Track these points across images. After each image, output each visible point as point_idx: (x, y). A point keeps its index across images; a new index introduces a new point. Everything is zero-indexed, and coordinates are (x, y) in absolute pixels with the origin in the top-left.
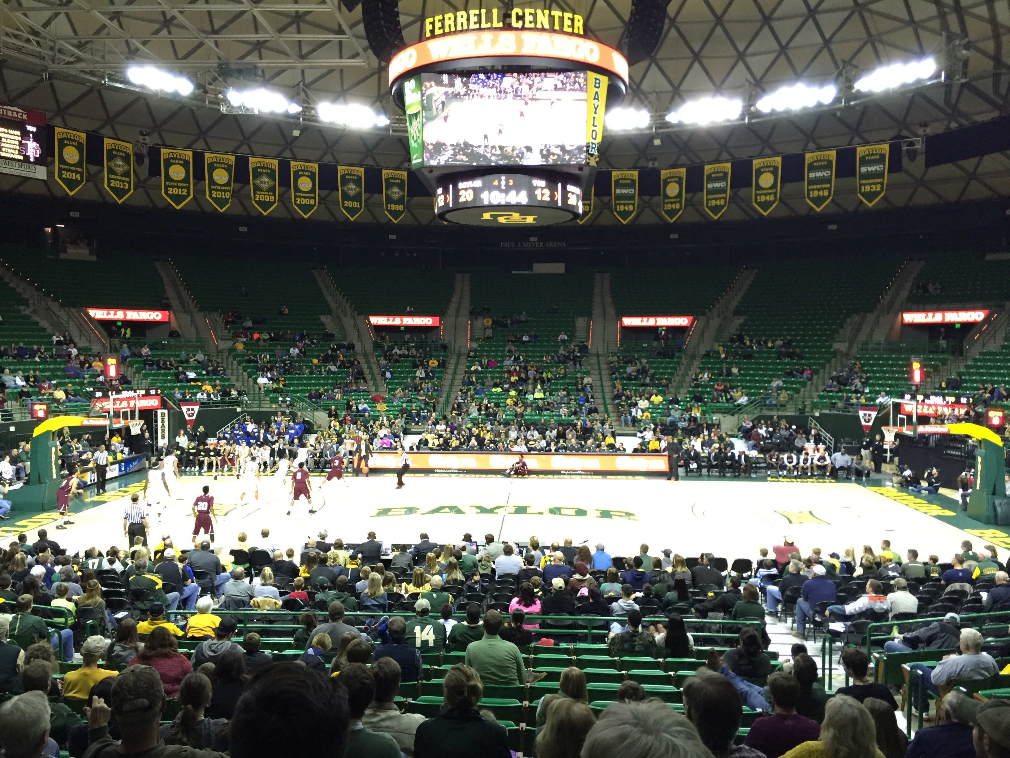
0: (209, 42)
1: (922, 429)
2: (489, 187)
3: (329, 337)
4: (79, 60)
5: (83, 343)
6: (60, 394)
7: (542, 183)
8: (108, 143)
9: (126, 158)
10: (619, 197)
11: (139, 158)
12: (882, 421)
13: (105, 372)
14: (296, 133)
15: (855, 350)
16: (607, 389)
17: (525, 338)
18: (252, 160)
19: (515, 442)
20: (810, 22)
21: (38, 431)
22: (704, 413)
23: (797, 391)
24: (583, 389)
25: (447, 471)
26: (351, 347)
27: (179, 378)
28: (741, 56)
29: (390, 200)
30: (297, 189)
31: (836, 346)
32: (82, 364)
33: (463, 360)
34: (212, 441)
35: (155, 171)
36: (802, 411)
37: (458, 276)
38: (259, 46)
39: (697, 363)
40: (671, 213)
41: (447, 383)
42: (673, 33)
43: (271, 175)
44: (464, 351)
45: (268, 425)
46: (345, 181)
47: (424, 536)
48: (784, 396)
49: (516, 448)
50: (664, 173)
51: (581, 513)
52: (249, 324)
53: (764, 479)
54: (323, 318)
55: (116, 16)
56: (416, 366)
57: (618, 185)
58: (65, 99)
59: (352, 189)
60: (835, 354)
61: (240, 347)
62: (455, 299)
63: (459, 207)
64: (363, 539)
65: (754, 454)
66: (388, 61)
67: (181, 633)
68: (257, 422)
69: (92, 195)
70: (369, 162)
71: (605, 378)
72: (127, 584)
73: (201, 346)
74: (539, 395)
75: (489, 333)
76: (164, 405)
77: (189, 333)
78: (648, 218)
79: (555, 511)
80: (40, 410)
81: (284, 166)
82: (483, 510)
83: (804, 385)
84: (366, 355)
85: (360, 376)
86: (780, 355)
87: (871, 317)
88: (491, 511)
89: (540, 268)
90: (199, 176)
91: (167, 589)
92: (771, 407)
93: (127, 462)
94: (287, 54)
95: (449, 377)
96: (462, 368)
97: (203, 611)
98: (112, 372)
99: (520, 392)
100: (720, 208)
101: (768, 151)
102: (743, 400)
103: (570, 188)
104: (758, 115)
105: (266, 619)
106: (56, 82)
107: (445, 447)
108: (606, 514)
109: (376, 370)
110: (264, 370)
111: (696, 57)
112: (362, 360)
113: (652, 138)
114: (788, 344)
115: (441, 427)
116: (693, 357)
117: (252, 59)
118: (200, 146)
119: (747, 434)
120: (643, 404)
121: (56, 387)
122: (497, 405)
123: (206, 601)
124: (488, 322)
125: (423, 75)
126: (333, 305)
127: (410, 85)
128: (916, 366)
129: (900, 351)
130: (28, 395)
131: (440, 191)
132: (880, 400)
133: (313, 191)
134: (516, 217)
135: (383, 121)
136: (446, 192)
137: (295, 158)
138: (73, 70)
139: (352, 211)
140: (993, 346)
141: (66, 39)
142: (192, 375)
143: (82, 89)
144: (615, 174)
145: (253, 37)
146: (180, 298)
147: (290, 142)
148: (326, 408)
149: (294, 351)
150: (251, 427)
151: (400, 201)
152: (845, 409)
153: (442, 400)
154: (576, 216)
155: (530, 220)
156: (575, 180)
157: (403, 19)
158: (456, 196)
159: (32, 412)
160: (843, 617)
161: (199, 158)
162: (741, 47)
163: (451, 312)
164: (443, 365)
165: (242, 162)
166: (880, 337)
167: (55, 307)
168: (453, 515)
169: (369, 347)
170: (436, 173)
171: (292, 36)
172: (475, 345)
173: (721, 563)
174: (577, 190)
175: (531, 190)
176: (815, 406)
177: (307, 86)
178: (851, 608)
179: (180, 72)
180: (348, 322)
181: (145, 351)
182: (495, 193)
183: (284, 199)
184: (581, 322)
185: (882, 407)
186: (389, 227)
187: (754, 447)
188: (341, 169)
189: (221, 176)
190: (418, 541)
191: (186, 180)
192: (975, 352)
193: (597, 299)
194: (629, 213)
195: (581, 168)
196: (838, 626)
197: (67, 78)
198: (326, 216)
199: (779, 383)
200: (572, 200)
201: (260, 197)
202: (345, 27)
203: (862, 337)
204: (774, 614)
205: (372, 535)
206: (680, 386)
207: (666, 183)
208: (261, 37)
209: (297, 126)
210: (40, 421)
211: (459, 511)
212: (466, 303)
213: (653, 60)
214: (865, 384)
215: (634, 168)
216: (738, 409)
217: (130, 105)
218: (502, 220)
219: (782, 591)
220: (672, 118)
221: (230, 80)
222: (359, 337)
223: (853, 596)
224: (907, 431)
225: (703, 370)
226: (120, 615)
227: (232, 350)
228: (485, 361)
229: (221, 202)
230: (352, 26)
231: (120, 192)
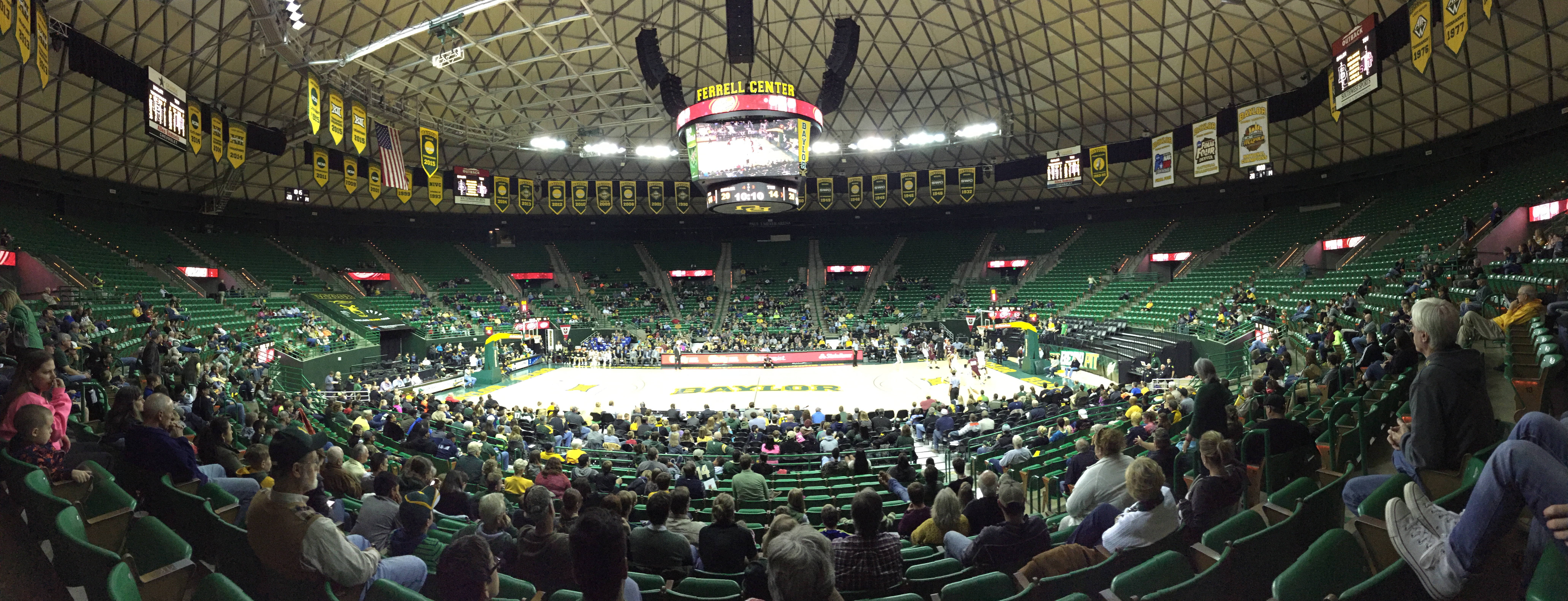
0: (573, 117)
1: (998, 326)
2: (741, 191)
3: (644, 285)
4: (506, 137)
5: (509, 293)
6: (498, 321)
7: (773, 187)
8: (521, 181)
9: (530, 189)
10: (822, 194)
11: (537, 187)
12: (978, 323)
13: (520, 308)
14: (623, 164)
15: (963, 283)
16: (820, 311)
17: (767, 281)
18: (597, 182)
19: (763, 346)
20: (927, 94)
21: (488, 341)
22: (879, 323)
23: (932, 308)
24: (805, 312)
25: (720, 365)
26: (659, 291)
27: (559, 311)
28: (890, 111)
29: (680, 200)
30: (624, 198)
31: (953, 281)
32: (509, 304)
33: (728, 297)
34: (578, 348)
35: (545, 194)
36: (936, 319)
37: (724, 245)
38: (600, 115)
39: (874, 294)
40: (855, 203)
41: (719, 310)
42: (851, 95)
43: (608, 191)
44: (729, 290)
45: (610, 337)
46: (652, 191)
47: (706, 407)
48: (925, 311)
49: (763, 350)
50: (850, 180)
51: (805, 388)
52: (597, 278)
53: (916, 361)
54: (641, 273)
55: (524, 110)
56: (698, 301)
57: (821, 186)
58: (499, 160)
59: (656, 195)
60: (952, 286)
61: (593, 292)
62: (722, 258)
63: (722, 204)
64: (667, 408)
65: (910, 346)
66: (676, 116)
67: (563, 460)
68: (604, 337)
69: (513, 211)
70: (667, 177)
71: (818, 304)
72: (534, 428)
73: (571, 292)
74: (777, 316)
75: (744, 278)
76: (551, 326)
77: (564, 284)
78: (841, 206)
79: (789, 388)
80: (489, 330)
81: (616, 184)
82: (743, 389)
83: (936, 304)
84: (667, 295)
85: (664, 307)
86: (922, 288)
87: (971, 264)
88: (748, 389)
89: (775, 238)
90: (569, 195)
91: (556, 434)
92: (919, 318)
93: (533, 358)
94: (614, 118)
95: (719, 307)
96: (728, 301)
97: (575, 447)
98: (524, 308)
99: (764, 315)
100: (882, 201)
101: (908, 168)
102: (901, 315)
103: (790, 189)
104: (900, 147)
105: (611, 455)
106: (494, 152)
107: (718, 350)
108: (820, 388)
109: (674, 304)
110: (607, 305)
111: (866, 110)
112: (665, 298)
113: (840, 158)
114: (926, 281)
115: (716, 338)
116: (871, 290)
117: (597, 124)
118: (569, 177)
119: (905, 335)
120: (842, 319)
121: (496, 317)
122: (750, 323)
123: (577, 441)
124: (743, 272)
125: (698, 125)
126: (647, 265)
127: (689, 131)
128: (993, 291)
129: (986, 283)
130: (482, 321)
131: (709, 194)
132: (977, 311)
133: (633, 198)
134: (757, 208)
135: (675, 153)
136: (713, 194)
137: (622, 179)
138: (503, 144)
139: (657, 208)
140: (1032, 279)
141: (499, 127)
142: (566, 309)
143: (508, 153)
144: (819, 180)
145: (597, 111)
146: (559, 265)
147: (620, 171)
148: (644, 327)
149: (623, 294)
150: (600, 339)
151: (685, 201)
152: (959, 317)
153: (716, 321)
154: (795, 206)
155: (766, 209)
156: (793, 184)
157: (685, 90)
158: (720, 197)
159: (485, 331)
160: (957, 437)
161: (568, 184)
162: (890, 107)
163: (720, 267)
164: (716, 299)
165: (592, 184)
166: (975, 275)
167: (495, 273)
168: (725, 392)
169: (670, 290)
170: (707, 183)
171: (619, 108)
172: (735, 287)
173: (890, 414)
174: (795, 191)
175: (766, 192)
176: (943, 316)
177: (629, 136)
178: (961, 431)
179: (559, 137)
180: (656, 275)
181: (541, 296)
182: (744, 194)
183: (616, 204)
184: (802, 270)
185: (978, 314)
186: (679, 217)
187: (910, 342)
188: (650, 184)
189: (580, 194)
190: (703, 409)
191: (562, 198)
192: (1023, 282)
193: (811, 256)
194: (828, 203)
195: (796, 178)
196: (955, 443)
197: (501, 149)
198: (641, 212)
199: (921, 303)
200: (792, 197)
201: (603, 204)
202: (650, 99)
203: (967, 275)
204: (921, 441)
205: (673, 406)
206: (864, 308)
207: (851, 185)
208: (600, 111)
209: (623, 160)
210: (489, 335)
211: (728, 390)
212: (729, 260)
213: (840, 111)
214: (969, 302)
215: (830, 176)
216: (897, 321)
217: (532, 159)
218: (749, 210)
219: (925, 427)
220: (852, 146)
221: (585, 138)
222: (664, 284)
223: (963, 424)
224: (990, 328)
225: (877, 298)
226: (531, 446)
227: (588, 294)
228: (742, 297)
229: (581, 209)
230: (654, 98)
231: (527, 208)
